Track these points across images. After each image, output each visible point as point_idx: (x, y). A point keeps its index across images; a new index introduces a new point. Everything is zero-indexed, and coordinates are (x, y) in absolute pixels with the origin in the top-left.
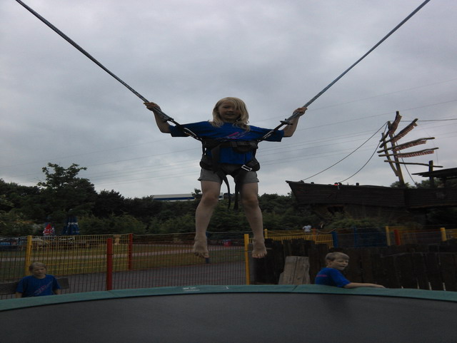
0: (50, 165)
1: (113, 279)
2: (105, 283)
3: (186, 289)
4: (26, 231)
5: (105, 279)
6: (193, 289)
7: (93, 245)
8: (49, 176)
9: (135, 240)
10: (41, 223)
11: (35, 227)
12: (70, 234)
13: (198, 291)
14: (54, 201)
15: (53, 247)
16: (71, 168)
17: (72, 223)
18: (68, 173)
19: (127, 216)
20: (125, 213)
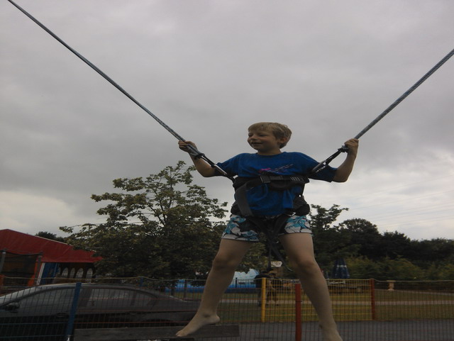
0: (314, 207)
12: (340, 277)
16: (332, 209)
17: (342, 266)
18: (330, 213)
19: (402, 259)
20: (399, 256)
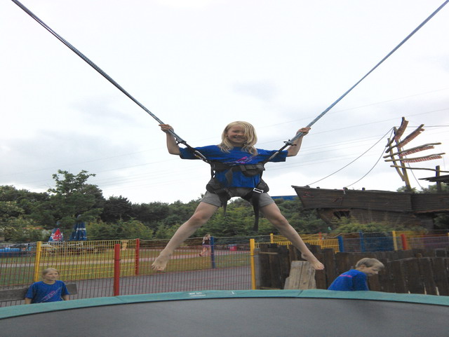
0: (60, 172)
1: (120, 285)
2: (112, 288)
3: (192, 294)
4: (36, 238)
5: (112, 285)
6: (199, 294)
7: (101, 250)
8: (59, 183)
9: (142, 246)
10: (51, 229)
11: (45, 232)
12: (78, 239)
13: (204, 296)
14: (63, 207)
15: (61, 252)
16: (80, 175)
17: (81, 229)
18: (77, 179)
19: (134, 221)
20: (132, 218)
